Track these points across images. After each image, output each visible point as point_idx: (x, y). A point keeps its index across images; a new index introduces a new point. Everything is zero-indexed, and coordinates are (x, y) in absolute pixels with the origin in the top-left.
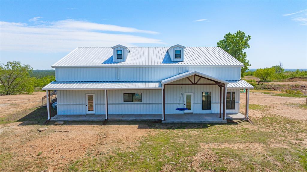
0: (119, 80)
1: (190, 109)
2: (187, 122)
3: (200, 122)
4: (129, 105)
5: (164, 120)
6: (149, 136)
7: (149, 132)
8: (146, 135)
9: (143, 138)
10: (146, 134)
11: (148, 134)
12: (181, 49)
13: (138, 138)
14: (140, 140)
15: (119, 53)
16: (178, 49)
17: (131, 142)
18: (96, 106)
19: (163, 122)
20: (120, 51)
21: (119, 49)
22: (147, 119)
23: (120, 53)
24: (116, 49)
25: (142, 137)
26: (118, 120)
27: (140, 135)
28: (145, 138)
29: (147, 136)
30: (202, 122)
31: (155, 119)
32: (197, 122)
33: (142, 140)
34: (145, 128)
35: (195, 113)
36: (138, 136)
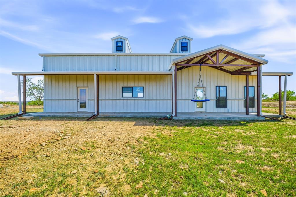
0: (117, 71)
4: (129, 101)
5: (176, 116)
6: (158, 136)
7: (158, 131)
8: (152, 136)
9: (146, 142)
10: (153, 133)
11: (156, 134)
12: (187, 41)
13: (134, 140)
14: (138, 147)
15: (119, 44)
16: (184, 40)
17: (115, 151)
18: (90, 101)
19: (174, 118)
20: (120, 43)
21: (119, 40)
22: (151, 116)
23: (121, 45)
24: (116, 40)
25: (145, 139)
26: (112, 117)
27: (140, 136)
28: (152, 141)
29: (156, 137)
31: (161, 116)
33: (143, 147)
34: (150, 125)
36: (136, 137)
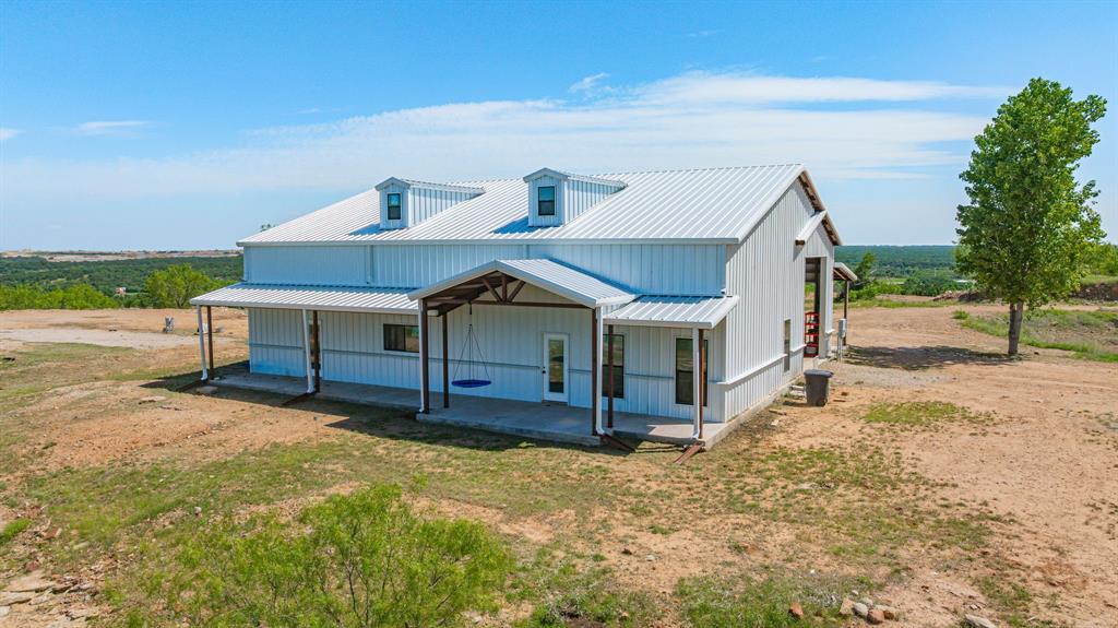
0: (372, 285)
1: (561, 391)
2: (481, 425)
3: (517, 430)
4: (398, 361)
5: (427, 411)
12: (554, 182)
15: (394, 202)
16: (546, 183)
20: (395, 198)
21: (393, 190)
23: (397, 203)
24: (387, 191)
30: (521, 430)
32: (508, 431)
35: (573, 404)
